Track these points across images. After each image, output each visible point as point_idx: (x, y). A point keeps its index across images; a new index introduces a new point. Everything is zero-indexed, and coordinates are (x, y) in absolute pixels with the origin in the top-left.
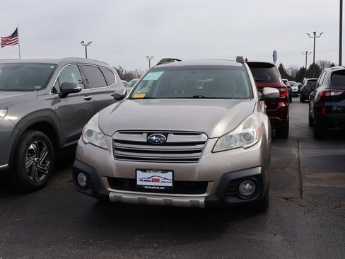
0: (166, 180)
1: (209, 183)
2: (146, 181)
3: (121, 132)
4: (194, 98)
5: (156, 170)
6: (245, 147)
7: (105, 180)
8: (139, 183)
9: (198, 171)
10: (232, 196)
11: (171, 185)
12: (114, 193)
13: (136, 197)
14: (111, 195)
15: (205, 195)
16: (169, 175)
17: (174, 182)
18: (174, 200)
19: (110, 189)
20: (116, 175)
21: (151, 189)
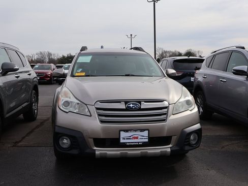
0: (143, 137)
1: (173, 137)
2: (128, 139)
3: (102, 102)
4: (126, 75)
5: (136, 130)
6: (190, 109)
7: (91, 141)
8: (122, 141)
9: (166, 128)
10: (187, 145)
11: (147, 140)
12: (99, 151)
13: (119, 152)
14: (97, 153)
15: (170, 146)
16: (146, 133)
17: (150, 138)
18: (149, 151)
19: (95, 148)
20: (102, 136)
21: (132, 145)
